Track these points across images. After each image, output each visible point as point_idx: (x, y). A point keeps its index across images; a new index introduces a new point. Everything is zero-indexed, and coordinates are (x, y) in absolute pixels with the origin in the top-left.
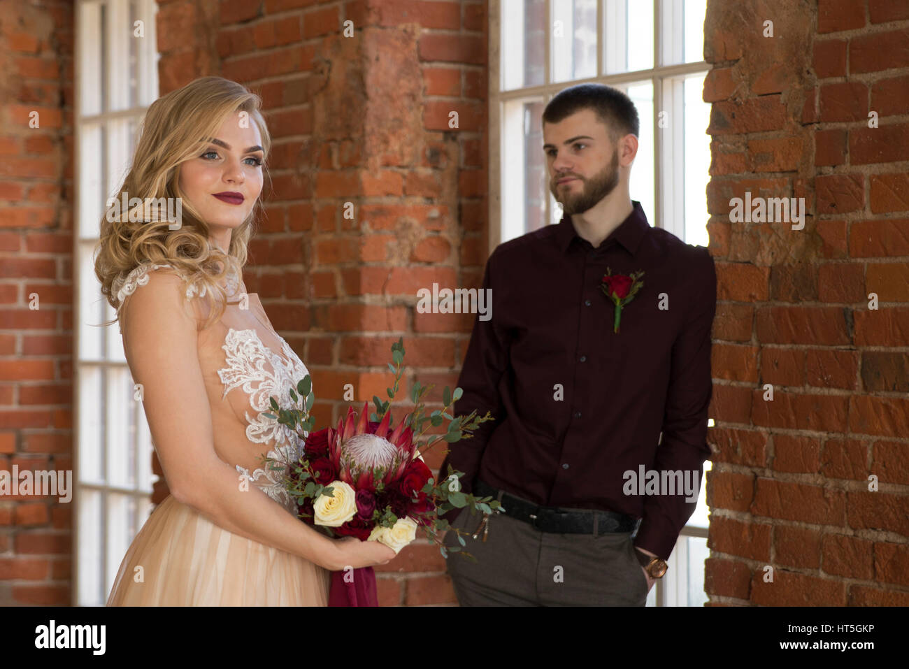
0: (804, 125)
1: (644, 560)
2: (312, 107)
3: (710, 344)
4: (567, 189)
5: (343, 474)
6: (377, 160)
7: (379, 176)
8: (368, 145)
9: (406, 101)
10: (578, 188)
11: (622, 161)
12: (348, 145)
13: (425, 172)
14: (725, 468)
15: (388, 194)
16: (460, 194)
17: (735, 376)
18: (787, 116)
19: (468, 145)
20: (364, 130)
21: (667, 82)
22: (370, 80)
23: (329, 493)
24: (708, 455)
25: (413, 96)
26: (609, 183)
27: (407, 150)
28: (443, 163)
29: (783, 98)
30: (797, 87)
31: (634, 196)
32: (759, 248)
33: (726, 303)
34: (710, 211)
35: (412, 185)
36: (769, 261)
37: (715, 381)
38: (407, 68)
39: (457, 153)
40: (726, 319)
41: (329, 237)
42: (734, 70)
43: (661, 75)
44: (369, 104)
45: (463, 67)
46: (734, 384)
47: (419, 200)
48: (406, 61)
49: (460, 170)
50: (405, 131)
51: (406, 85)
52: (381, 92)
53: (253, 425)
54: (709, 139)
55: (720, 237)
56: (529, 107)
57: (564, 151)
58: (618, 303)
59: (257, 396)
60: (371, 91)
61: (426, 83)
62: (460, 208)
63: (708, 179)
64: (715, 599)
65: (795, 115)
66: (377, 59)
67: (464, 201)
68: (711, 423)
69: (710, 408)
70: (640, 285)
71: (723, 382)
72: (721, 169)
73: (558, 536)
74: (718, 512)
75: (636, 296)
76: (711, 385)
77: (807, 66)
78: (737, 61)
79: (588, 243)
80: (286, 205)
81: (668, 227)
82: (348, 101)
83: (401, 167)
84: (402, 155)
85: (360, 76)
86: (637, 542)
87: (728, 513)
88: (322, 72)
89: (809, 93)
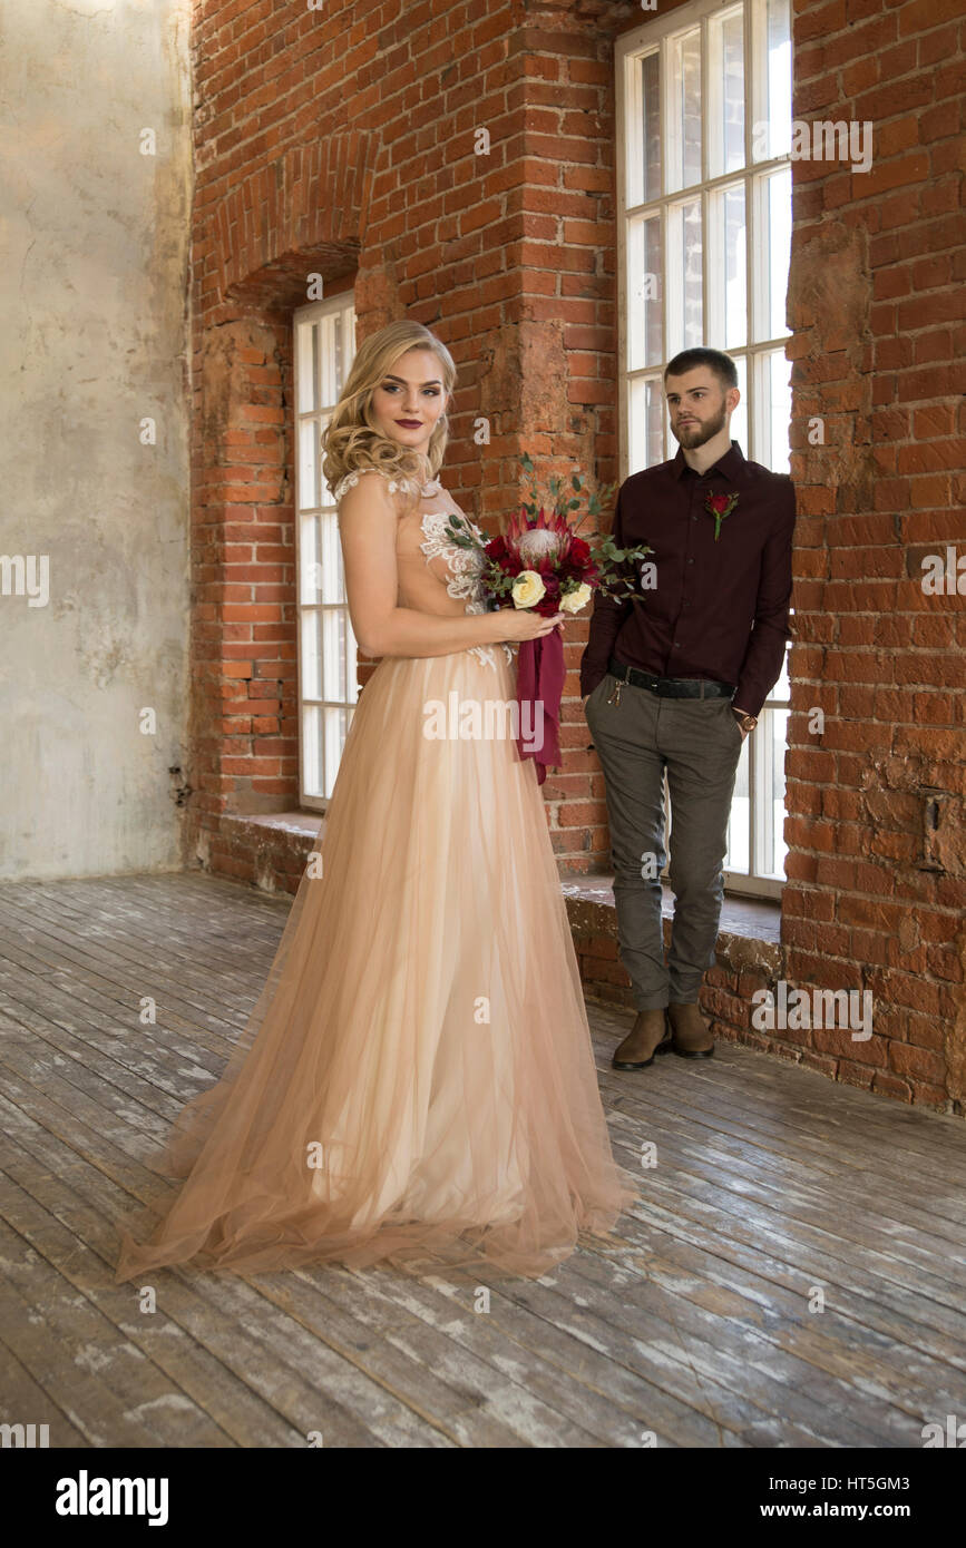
0: (863, 374)
1: (739, 718)
2: (480, 386)
3: (790, 551)
4: (687, 429)
5: (527, 565)
6: (530, 427)
7: (532, 439)
8: (524, 414)
9: (553, 380)
10: (696, 428)
11: (728, 408)
12: (508, 414)
13: (569, 436)
14: (802, 646)
15: (540, 454)
16: (596, 454)
17: (810, 574)
18: (850, 368)
19: (602, 415)
20: (520, 402)
21: (757, 356)
22: (524, 363)
23: (522, 581)
24: (788, 636)
25: (559, 376)
26: (717, 426)
27: (555, 418)
28: (583, 430)
29: (847, 353)
30: (858, 344)
31: (733, 437)
32: (828, 472)
33: (803, 517)
34: (791, 447)
35: (559, 446)
36: (837, 483)
37: (795, 579)
38: (553, 354)
39: (594, 422)
40: (803, 531)
41: (493, 489)
42: (810, 333)
43: (752, 350)
44: (524, 382)
45: (598, 354)
46: (810, 580)
47: (564, 458)
48: (553, 348)
49: (597, 435)
50: (553, 403)
51: (553, 367)
52: (533, 372)
53: (453, 584)
54: (790, 390)
55: (799, 466)
56: (650, 384)
57: (686, 399)
58: (718, 518)
59: (454, 561)
60: (525, 372)
61: (569, 365)
62: (597, 465)
63: (790, 421)
64: (794, 746)
65: (856, 366)
66: (531, 347)
67: (600, 460)
68: (792, 612)
69: (791, 600)
70: (734, 503)
71: (801, 580)
72: (800, 412)
73: (673, 700)
74: (797, 680)
75: (732, 511)
76: (791, 583)
77: (866, 327)
78: (812, 327)
79: (696, 473)
80: (459, 466)
81: (759, 460)
82: (508, 381)
83: (551, 432)
84: (550, 422)
85: (517, 360)
86: (733, 704)
87: (805, 681)
88: (487, 359)
89: (867, 349)
